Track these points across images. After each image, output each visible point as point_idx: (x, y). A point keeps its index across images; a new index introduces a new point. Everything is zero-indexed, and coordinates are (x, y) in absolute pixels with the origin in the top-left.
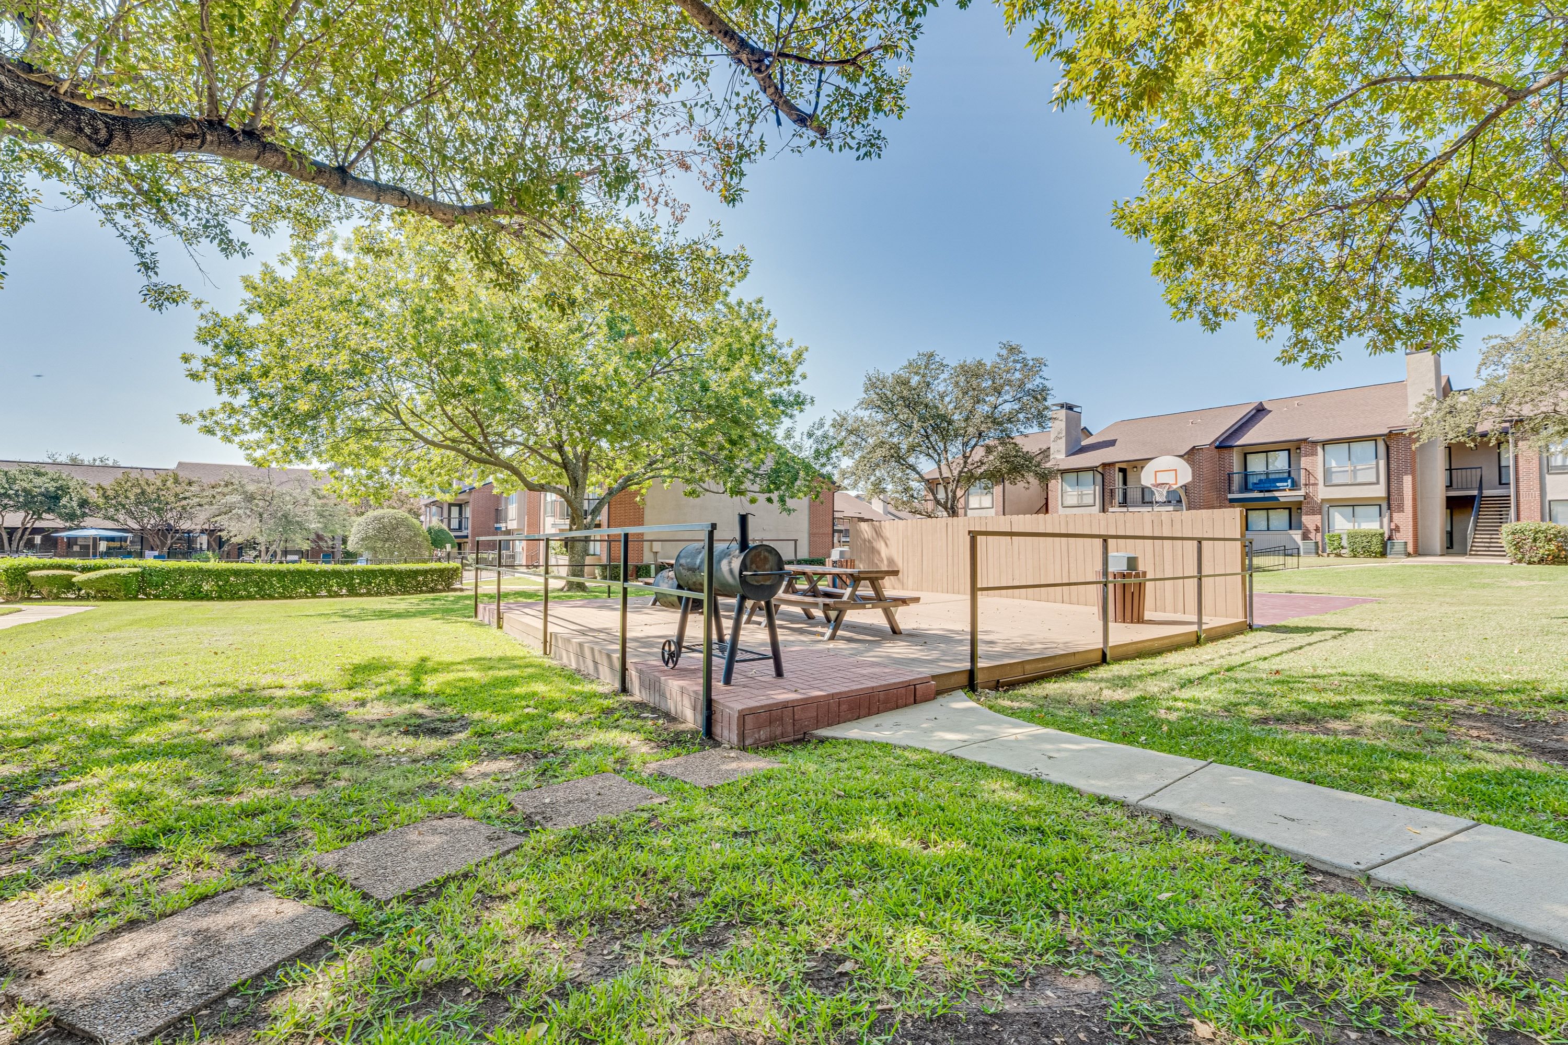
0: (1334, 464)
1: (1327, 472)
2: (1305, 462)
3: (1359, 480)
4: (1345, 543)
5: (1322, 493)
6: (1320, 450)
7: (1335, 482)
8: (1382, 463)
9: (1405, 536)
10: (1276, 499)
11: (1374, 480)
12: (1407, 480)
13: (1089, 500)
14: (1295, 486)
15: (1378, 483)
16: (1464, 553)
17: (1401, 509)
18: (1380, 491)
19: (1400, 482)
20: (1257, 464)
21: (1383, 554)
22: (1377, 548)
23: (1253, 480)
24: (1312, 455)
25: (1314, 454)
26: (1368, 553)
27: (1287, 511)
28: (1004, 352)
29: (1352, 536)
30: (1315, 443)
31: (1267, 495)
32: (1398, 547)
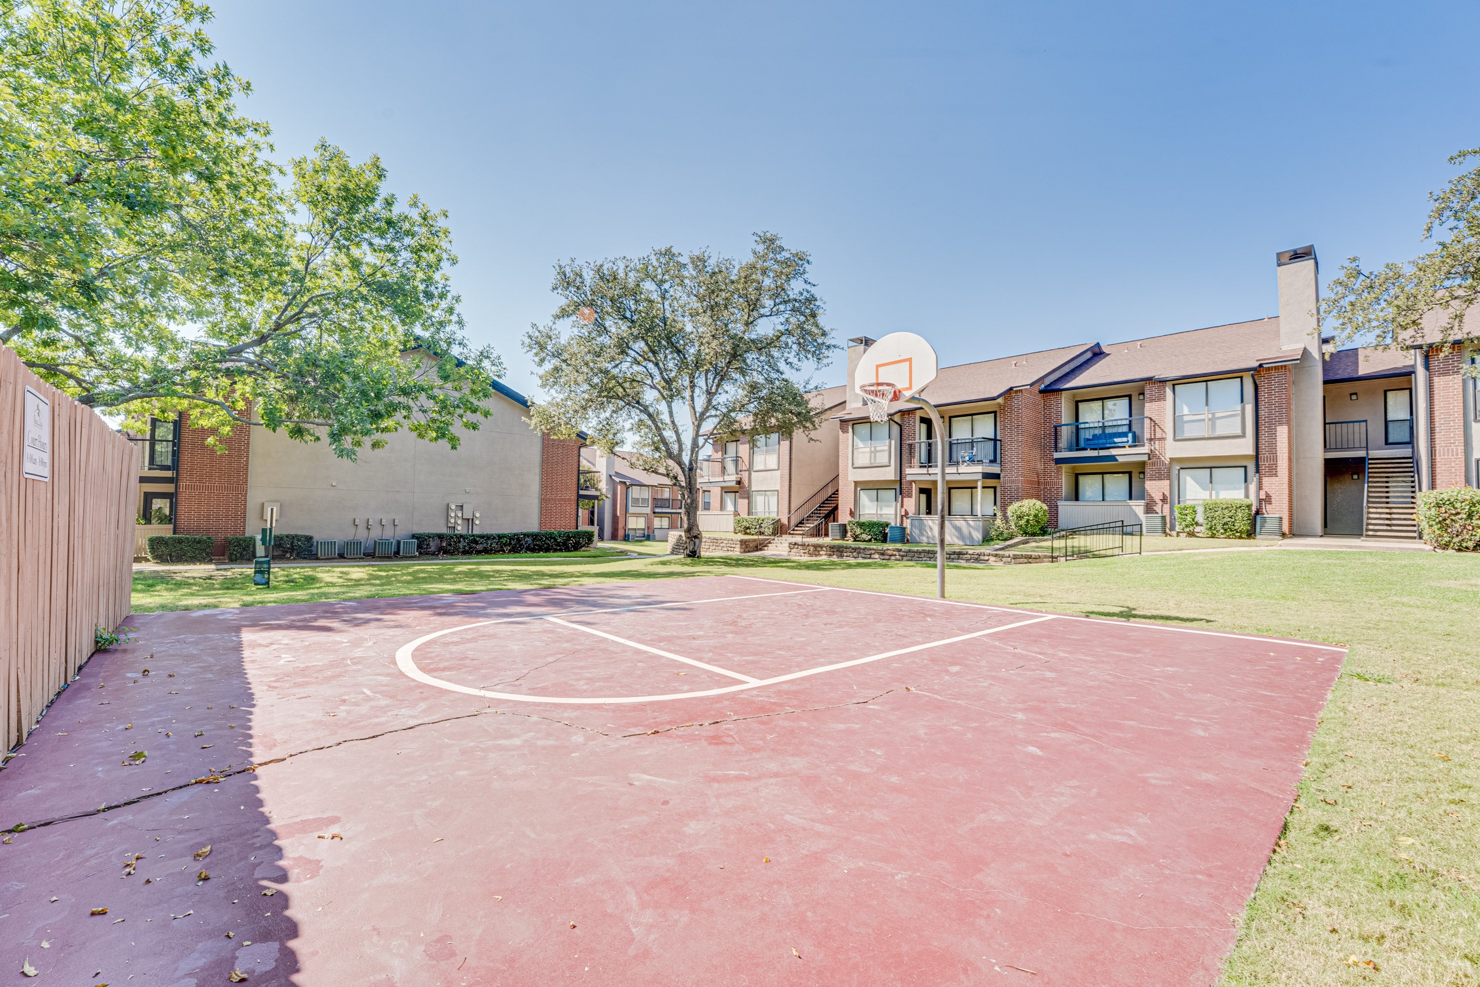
0: (1186, 411)
1: (1176, 420)
2: (1150, 409)
3: (1218, 433)
4: (1200, 518)
5: (1171, 450)
6: (1169, 392)
7: (1187, 435)
8: (1249, 408)
9: (1278, 509)
10: (1113, 458)
11: (1239, 432)
12: (1282, 432)
13: (883, 458)
14: (1137, 441)
15: (1243, 435)
16: (1358, 534)
17: (1273, 472)
18: (1246, 447)
19: (1273, 435)
20: (1091, 415)
21: (1251, 534)
22: (1242, 525)
23: (1085, 435)
24: (1159, 400)
25: (1161, 398)
26: (1230, 531)
27: (1127, 476)
28: (761, 248)
29: (1210, 508)
30: (1163, 382)
31: (1103, 453)
32: (1271, 525)
